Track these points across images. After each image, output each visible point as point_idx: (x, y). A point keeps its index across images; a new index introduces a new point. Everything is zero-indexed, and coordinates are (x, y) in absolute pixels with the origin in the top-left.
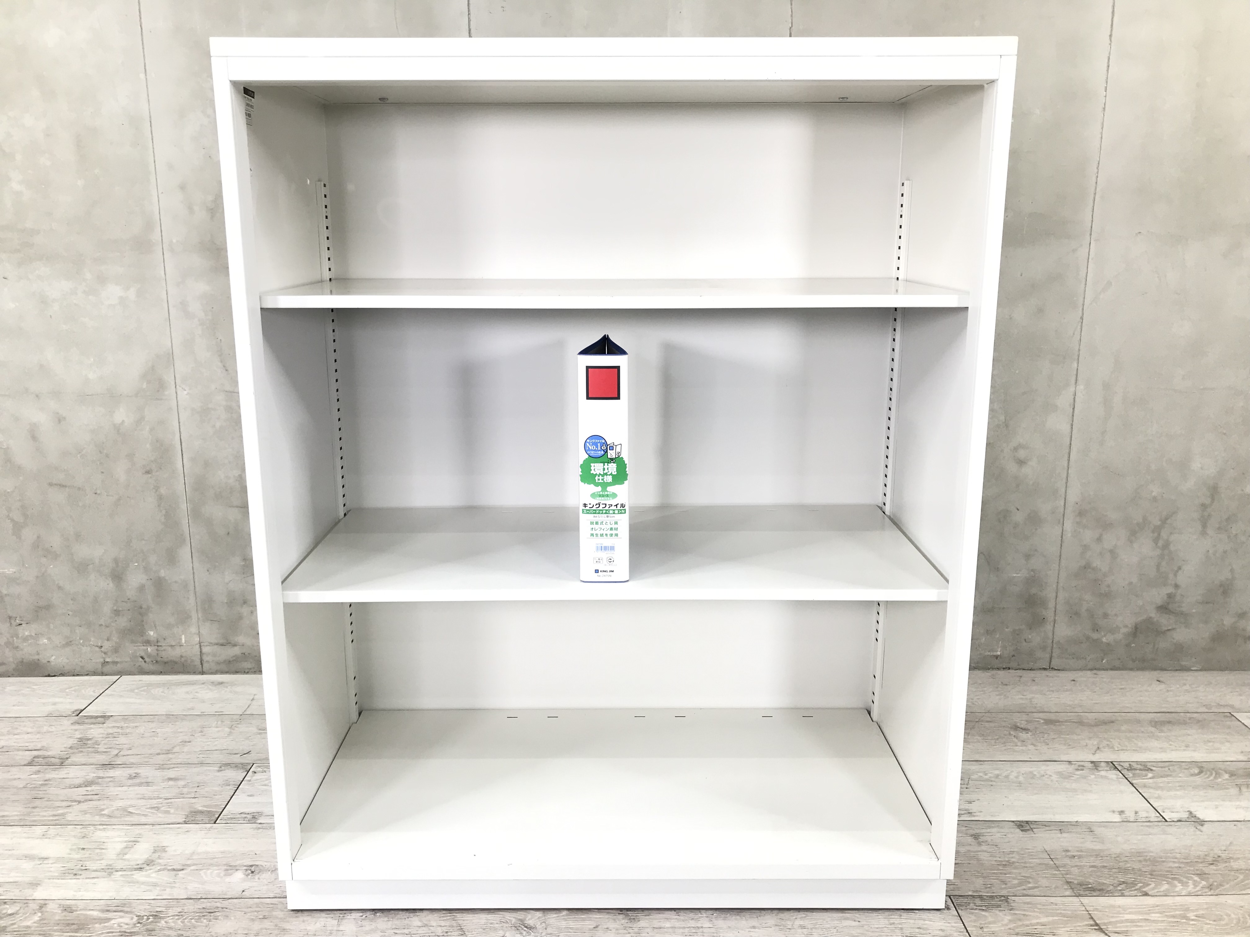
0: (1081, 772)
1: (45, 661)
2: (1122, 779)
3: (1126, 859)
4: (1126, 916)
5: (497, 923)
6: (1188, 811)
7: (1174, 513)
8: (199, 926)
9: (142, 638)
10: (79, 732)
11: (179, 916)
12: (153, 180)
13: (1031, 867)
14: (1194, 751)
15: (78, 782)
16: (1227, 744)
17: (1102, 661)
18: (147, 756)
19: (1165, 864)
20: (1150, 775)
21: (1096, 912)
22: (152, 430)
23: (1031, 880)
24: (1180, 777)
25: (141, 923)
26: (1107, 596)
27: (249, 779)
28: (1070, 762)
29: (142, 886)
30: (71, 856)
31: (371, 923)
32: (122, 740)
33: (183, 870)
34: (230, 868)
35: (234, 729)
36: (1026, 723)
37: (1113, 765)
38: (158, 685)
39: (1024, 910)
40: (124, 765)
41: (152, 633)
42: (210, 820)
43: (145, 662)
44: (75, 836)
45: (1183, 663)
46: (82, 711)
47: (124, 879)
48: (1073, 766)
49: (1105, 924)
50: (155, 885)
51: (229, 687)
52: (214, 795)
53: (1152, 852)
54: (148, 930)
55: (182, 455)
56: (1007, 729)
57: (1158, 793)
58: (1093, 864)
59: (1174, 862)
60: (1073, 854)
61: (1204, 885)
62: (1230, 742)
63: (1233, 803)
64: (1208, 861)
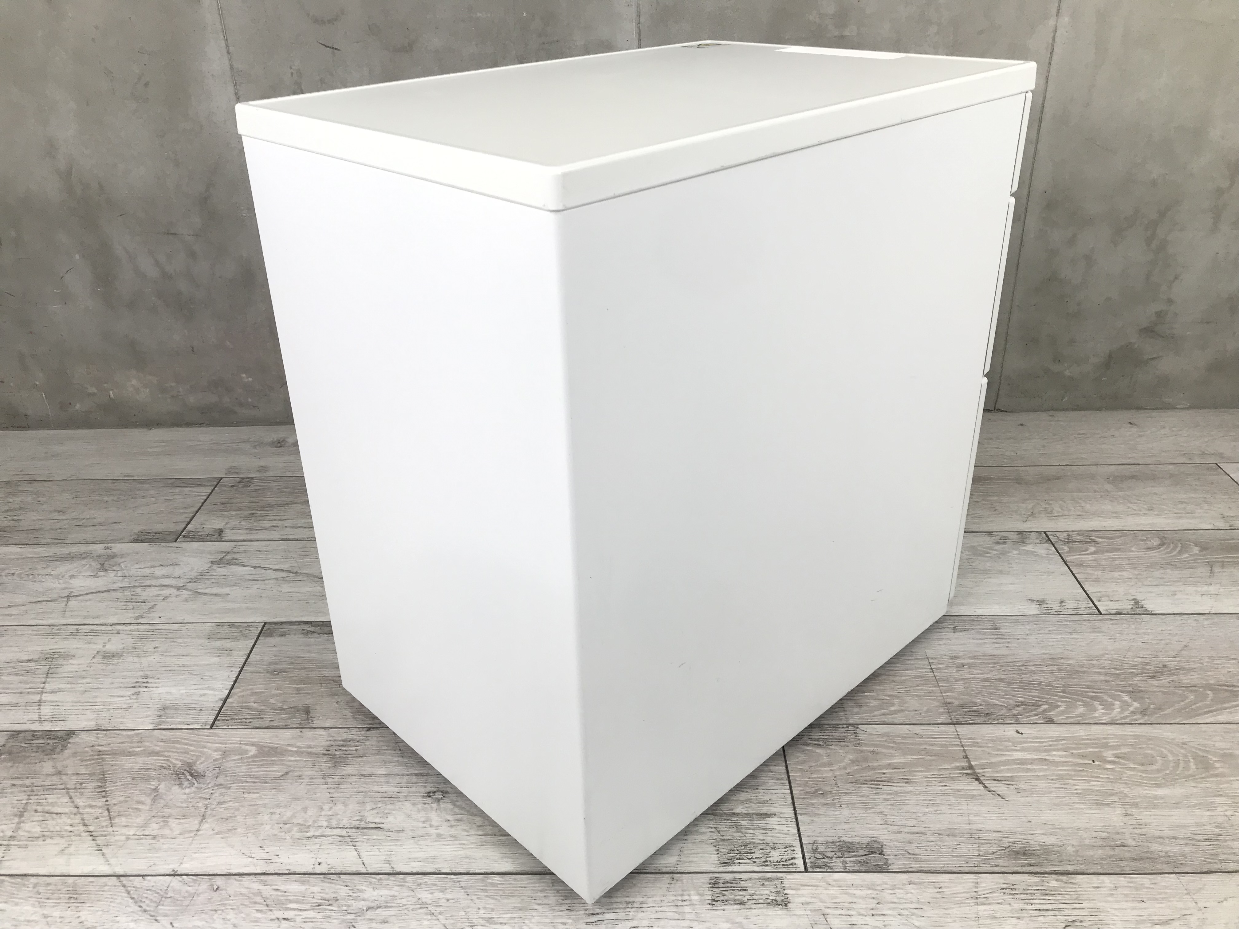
0: (1002, 546)
2: (1053, 556)
3: (1034, 668)
4: (1015, 753)
5: (155, 769)
6: (1133, 599)
7: (1178, 202)
13: (902, 682)
14: (1158, 515)
16: (1206, 506)
17: (1062, 400)
19: (1085, 676)
20: (1092, 549)
21: (974, 748)
23: (896, 701)
24: (1133, 551)
26: (1076, 316)
28: (990, 533)
37: (1046, 537)
39: (876, 746)
45: (1167, 400)
48: (994, 538)
49: (983, 766)
53: (1070, 659)
57: (1096, 573)
58: (986, 676)
59: (1099, 673)
60: (962, 661)
61: (1135, 708)
62: (1210, 503)
63: (1199, 589)
64: (1148, 673)
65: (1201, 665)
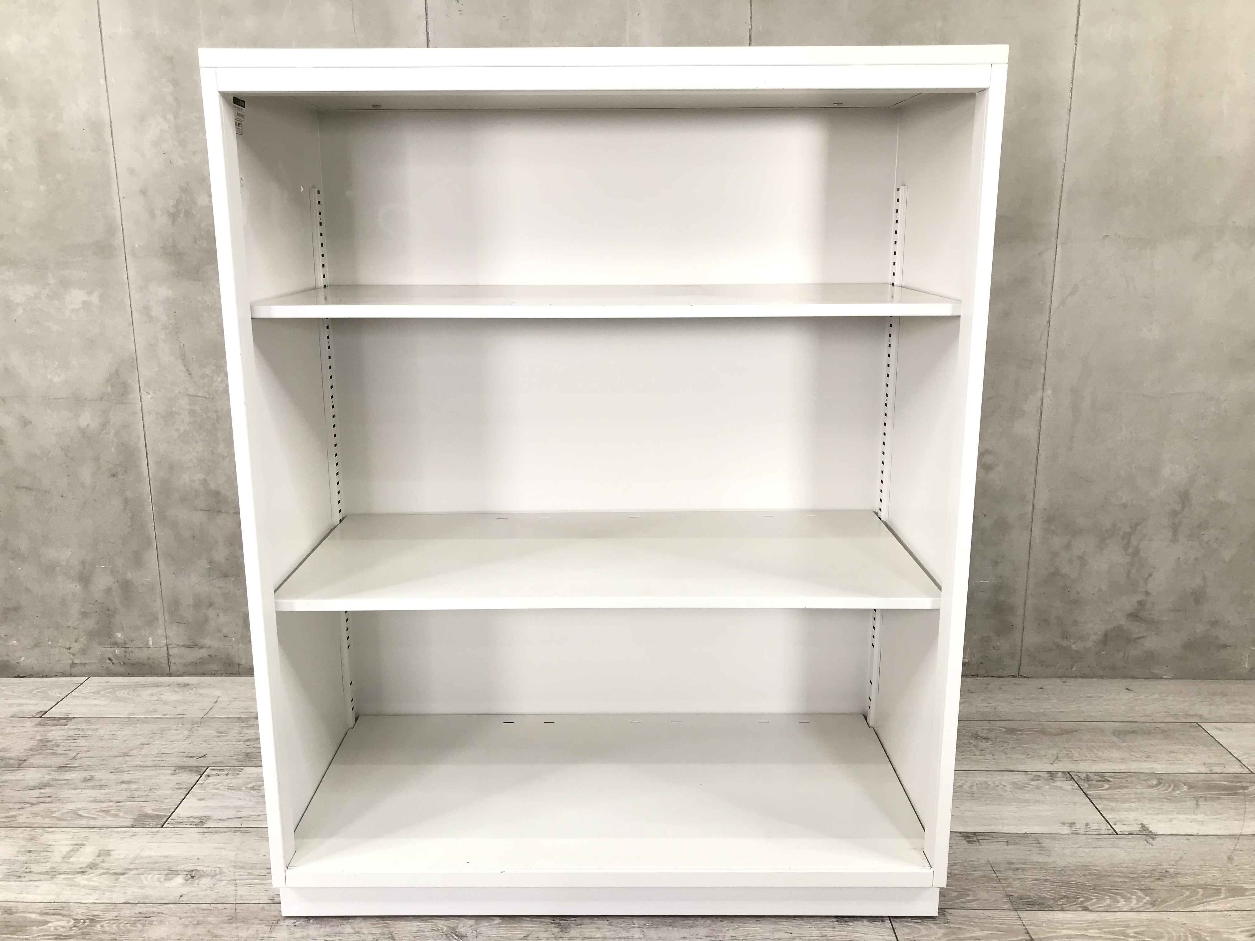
0: (1038, 782)
1: (14, 662)
2: (1077, 791)
3: (1071, 873)
4: (1062, 931)
5: (428, 931)
6: (1141, 824)
7: (1144, 519)
8: (133, 931)
9: (110, 640)
10: (40, 733)
11: (114, 920)
12: (115, 186)
13: (973, 880)
14: (1155, 762)
15: (32, 784)
16: (1191, 756)
17: (1072, 669)
18: (104, 758)
19: (1110, 878)
20: (1106, 786)
21: (1032, 927)
22: (117, 434)
23: (970, 893)
24: (1138, 789)
25: (77, 927)
26: (1076, 602)
27: (202, 782)
28: (1026, 772)
29: (83, 890)
30: (17, 858)
31: (304, 930)
32: (82, 742)
33: (124, 874)
34: (172, 873)
35: (193, 732)
36: (987, 731)
37: (1069, 776)
38: (125, 687)
39: (960, 924)
40: (80, 768)
41: (119, 635)
42: (157, 824)
43: (113, 664)
44: (24, 839)
45: (1154, 671)
46: (46, 712)
47: (66, 882)
48: (1029, 776)
49: (1040, 939)
50: (95, 889)
51: (194, 689)
52: (165, 799)
53: (1098, 866)
54: (83, 934)
55: (147, 458)
56: (967, 738)
57: (1111, 804)
58: (1036, 877)
59: (1120, 877)
60: (1017, 866)
61: (1147, 901)
62: (1194, 753)
63: (1188, 816)
64: (1155, 876)
65: (1193, 871)
